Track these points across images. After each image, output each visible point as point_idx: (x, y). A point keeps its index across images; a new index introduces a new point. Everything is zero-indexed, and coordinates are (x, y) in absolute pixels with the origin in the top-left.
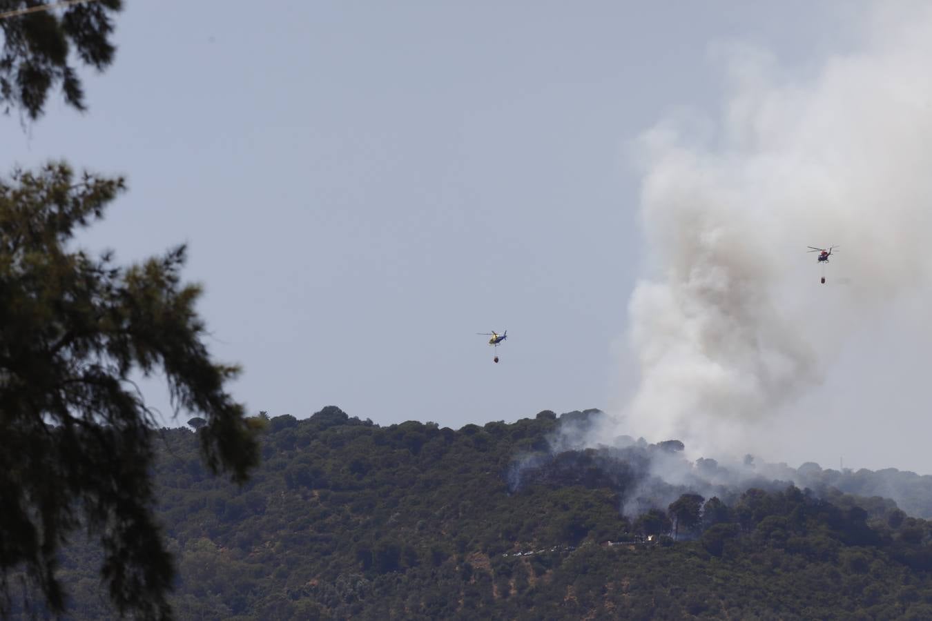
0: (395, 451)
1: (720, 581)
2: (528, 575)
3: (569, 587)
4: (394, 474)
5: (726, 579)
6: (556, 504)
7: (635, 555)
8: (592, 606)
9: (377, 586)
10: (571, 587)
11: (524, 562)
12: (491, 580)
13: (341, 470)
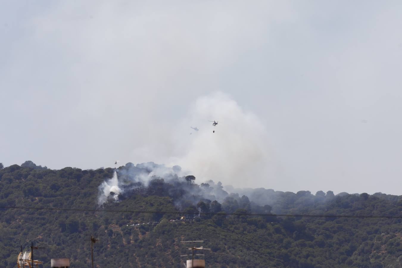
0: (69, 180)
1: (224, 237)
2: (138, 234)
3: (157, 239)
4: (70, 190)
5: (226, 236)
6: (147, 203)
7: (185, 225)
8: (169, 248)
9: (70, 239)
10: (158, 239)
11: (136, 228)
12: (122, 236)
13: (47, 189)
